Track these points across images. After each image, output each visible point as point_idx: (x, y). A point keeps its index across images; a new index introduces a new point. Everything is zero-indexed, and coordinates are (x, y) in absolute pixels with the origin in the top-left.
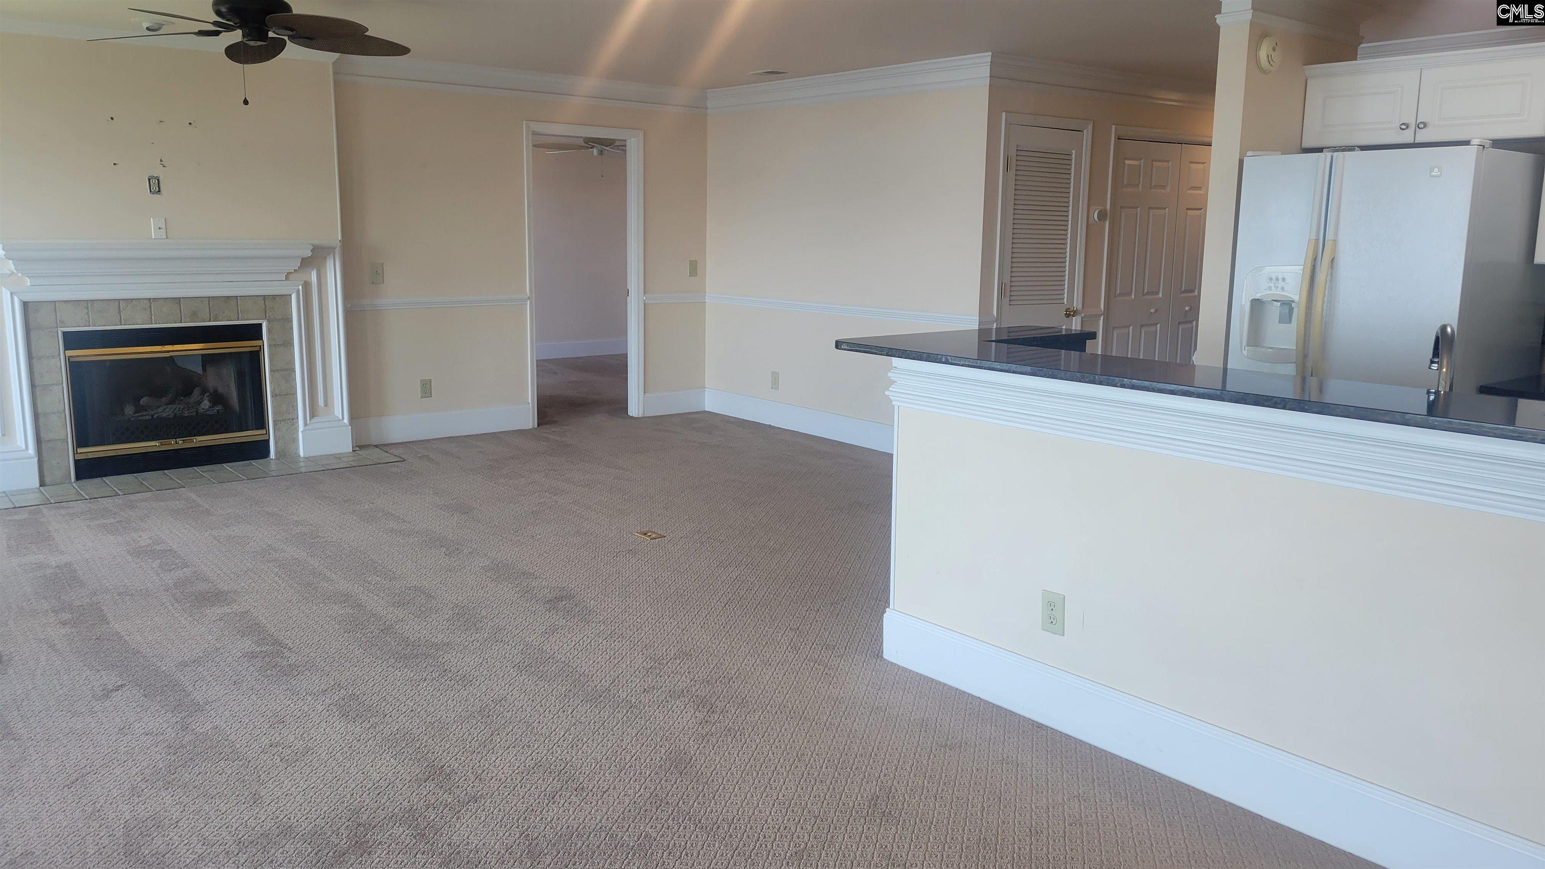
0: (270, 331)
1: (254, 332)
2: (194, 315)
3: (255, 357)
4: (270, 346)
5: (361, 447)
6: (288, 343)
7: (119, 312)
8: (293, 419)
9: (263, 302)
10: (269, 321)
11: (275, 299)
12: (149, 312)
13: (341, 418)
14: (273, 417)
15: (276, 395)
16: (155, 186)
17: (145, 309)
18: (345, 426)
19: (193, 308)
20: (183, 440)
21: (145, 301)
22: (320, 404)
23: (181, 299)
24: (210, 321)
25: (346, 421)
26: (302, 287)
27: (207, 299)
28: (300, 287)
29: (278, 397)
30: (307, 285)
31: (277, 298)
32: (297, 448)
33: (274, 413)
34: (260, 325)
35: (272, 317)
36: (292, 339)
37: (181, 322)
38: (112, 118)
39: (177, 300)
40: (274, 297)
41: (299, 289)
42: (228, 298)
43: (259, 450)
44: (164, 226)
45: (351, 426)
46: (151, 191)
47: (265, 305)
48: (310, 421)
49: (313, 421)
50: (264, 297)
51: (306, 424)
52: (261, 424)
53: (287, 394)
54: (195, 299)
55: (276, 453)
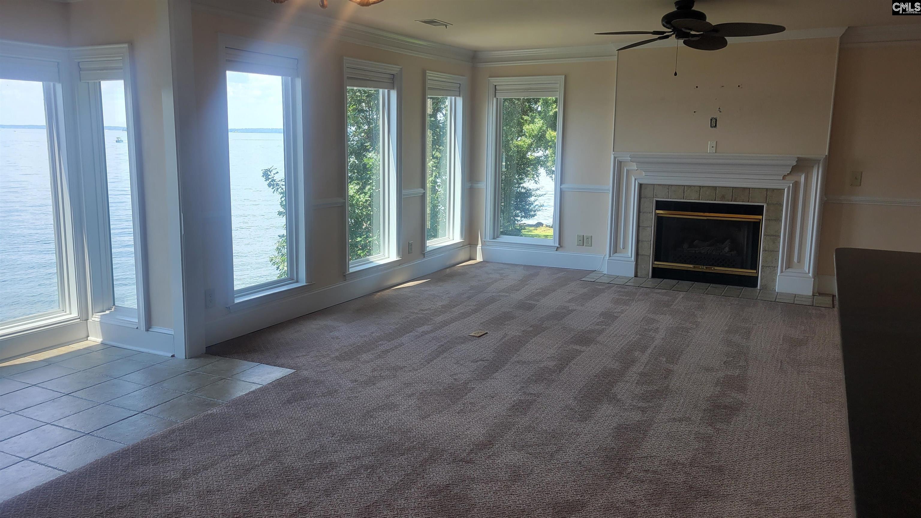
0: (767, 211)
1: (758, 210)
2: (723, 197)
3: (757, 225)
4: (766, 220)
5: (820, 294)
6: (778, 220)
7: (684, 192)
8: (775, 267)
9: (766, 193)
10: (767, 204)
11: (774, 191)
12: (698, 194)
13: (807, 272)
14: (762, 263)
15: (766, 251)
16: (714, 123)
17: (697, 192)
18: (809, 277)
19: (723, 193)
20: (706, 267)
21: (697, 187)
22: (795, 261)
23: (717, 188)
24: (732, 201)
25: (811, 275)
26: (792, 185)
27: (732, 189)
28: (791, 185)
29: (767, 252)
30: (796, 185)
31: (775, 190)
32: (775, 286)
33: (763, 261)
34: (764, 206)
35: (770, 202)
36: (782, 217)
37: (715, 200)
38: (697, 87)
39: (715, 188)
40: (773, 190)
41: (790, 186)
42: (744, 189)
43: (752, 282)
44: (715, 146)
45: (814, 278)
46: (711, 126)
47: (767, 194)
48: (785, 270)
49: (787, 270)
50: (767, 189)
51: (782, 272)
52: (754, 266)
53: (773, 251)
54: (724, 188)
55: (761, 285)
